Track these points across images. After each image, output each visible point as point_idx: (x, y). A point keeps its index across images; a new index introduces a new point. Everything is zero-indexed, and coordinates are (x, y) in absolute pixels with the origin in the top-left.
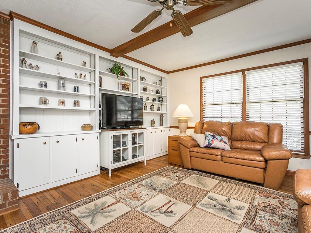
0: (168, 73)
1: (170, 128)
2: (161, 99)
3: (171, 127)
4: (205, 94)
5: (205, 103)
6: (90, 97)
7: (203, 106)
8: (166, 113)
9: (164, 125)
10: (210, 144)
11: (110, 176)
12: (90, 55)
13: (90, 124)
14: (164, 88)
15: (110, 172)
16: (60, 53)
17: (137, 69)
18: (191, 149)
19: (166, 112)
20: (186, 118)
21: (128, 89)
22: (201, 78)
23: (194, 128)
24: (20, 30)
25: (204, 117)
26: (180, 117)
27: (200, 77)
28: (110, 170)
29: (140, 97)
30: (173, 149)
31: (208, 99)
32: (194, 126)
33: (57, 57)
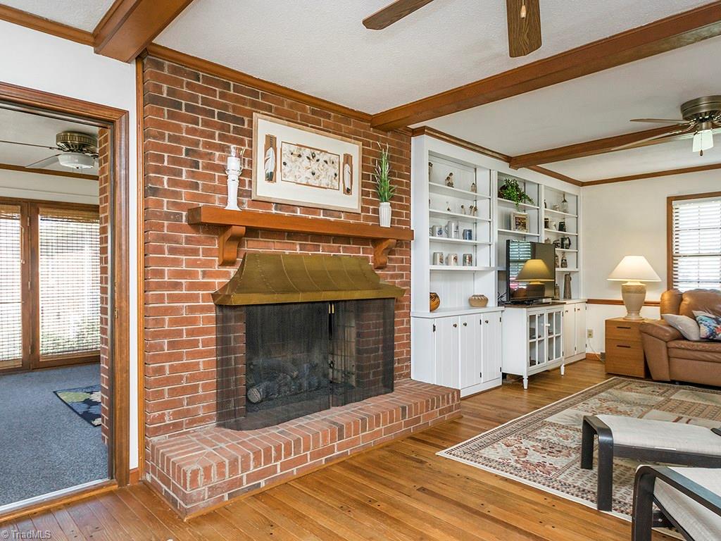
0: (582, 184)
1: (586, 302)
2: (567, 242)
3: (589, 301)
4: (677, 233)
5: (677, 251)
6: (476, 246)
7: (675, 258)
8: (577, 272)
9: (572, 297)
10: (713, 333)
11: (526, 387)
12: (476, 169)
13: (483, 296)
14: (574, 217)
15: (525, 382)
16: (451, 174)
17: (538, 184)
18: (673, 344)
19: (577, 270)
20: (641, 282)
21: (524, 226)
22: (670, 200)
23: (659, 303)
24: (429, 151)
25: (675, 282)
26: (627, 282)
27: (668, 198)
28: (525, 377)
29: (544, 242)
30: (618, 346)
31: (685, 244)
32: (658, 300)
33: (447, 182)
